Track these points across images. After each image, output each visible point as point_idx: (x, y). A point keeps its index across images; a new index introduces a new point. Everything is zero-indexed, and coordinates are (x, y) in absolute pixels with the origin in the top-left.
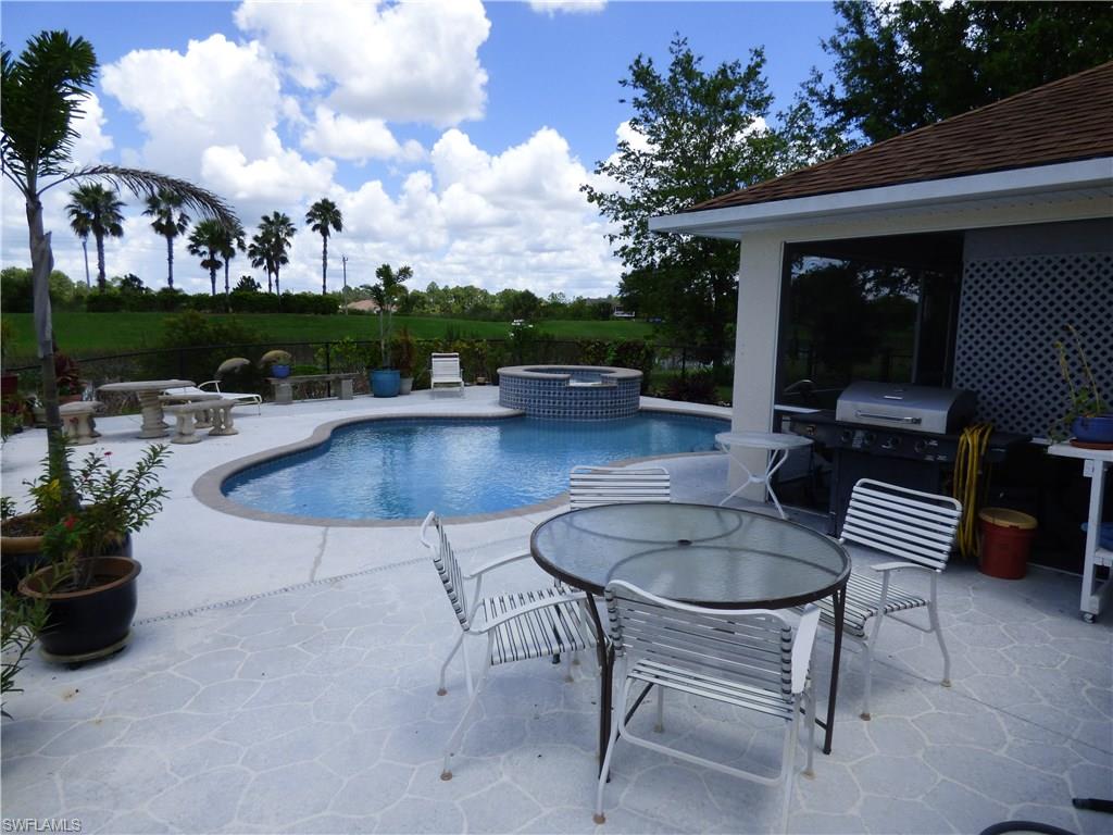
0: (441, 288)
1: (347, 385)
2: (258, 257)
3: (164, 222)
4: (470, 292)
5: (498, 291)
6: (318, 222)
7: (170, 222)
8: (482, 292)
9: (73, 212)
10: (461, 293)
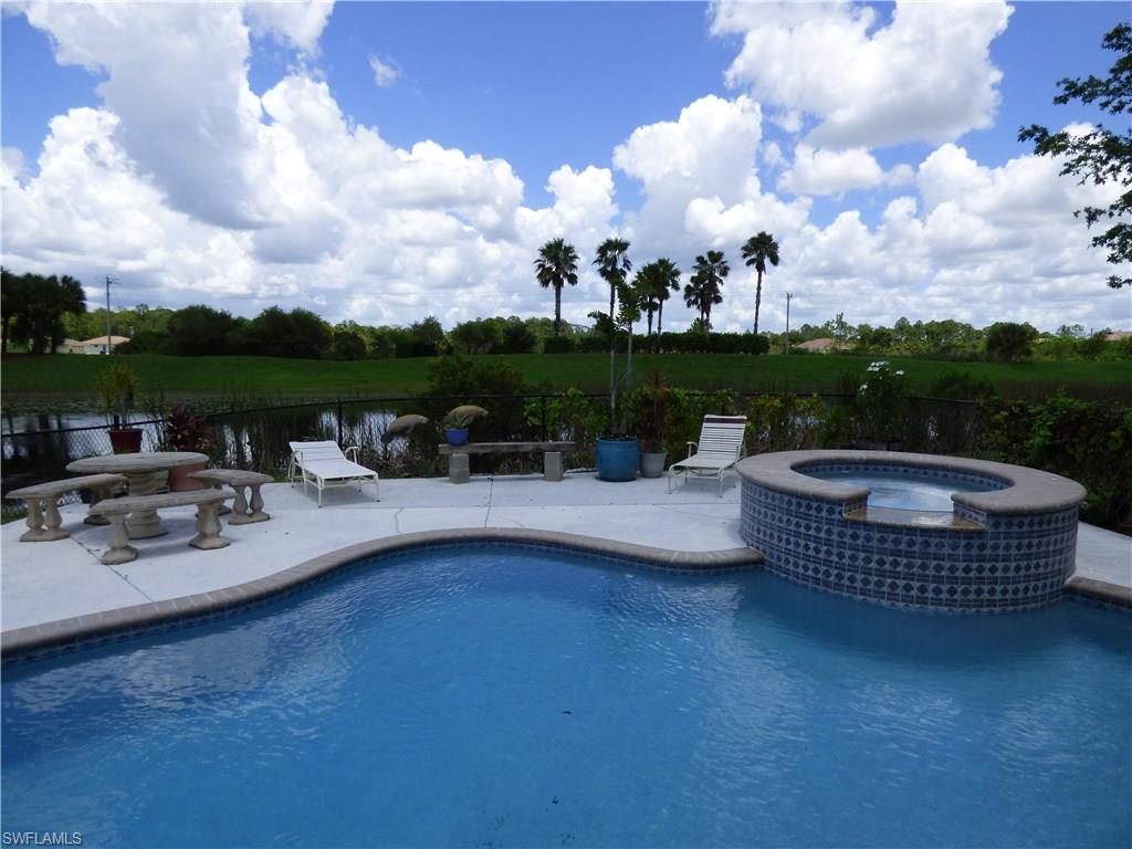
0: (912, 324)
1: (553, 460)
2: (693, 298)
3: (609, 269)
4: (948, 327)
5: (986, 326)
6: (754, 256)
7: (614, 268)
8: (964, 327)
9: (540, 266)
10: (934, 328)
